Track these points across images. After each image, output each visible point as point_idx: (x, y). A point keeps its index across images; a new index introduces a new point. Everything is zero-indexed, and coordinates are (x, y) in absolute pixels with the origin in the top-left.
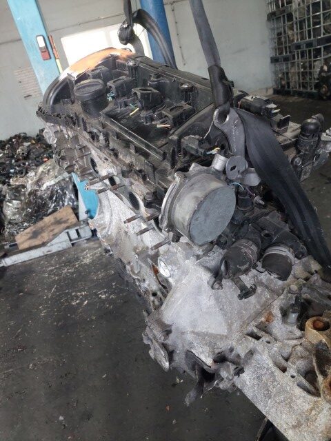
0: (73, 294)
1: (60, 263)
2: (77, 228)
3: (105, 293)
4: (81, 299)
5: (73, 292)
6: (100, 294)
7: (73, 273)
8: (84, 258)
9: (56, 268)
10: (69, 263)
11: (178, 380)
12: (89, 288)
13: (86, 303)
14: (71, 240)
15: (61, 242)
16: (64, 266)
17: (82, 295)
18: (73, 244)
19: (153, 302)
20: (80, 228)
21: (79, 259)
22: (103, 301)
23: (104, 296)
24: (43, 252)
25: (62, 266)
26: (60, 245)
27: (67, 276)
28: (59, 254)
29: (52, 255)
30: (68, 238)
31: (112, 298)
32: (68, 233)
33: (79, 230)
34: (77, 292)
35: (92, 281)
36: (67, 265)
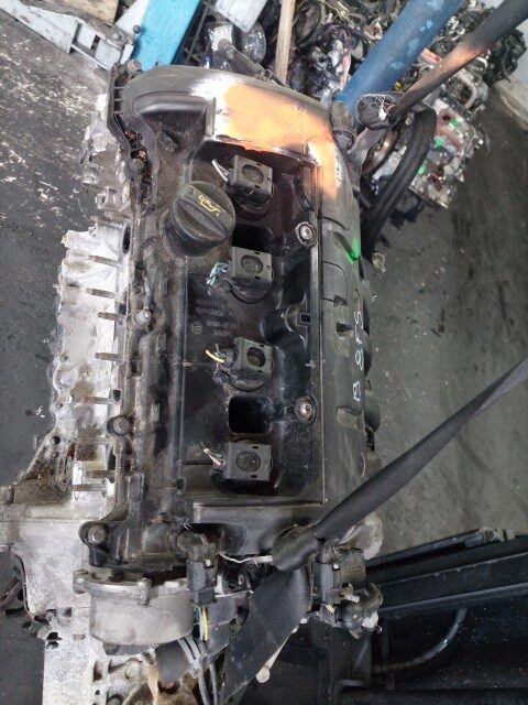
0: (4, 144)
1: (25, 63)
2: (100, 35)
3: (52, 193)
4: (9, 165)
5: (8, 140)
6: (45, 187)
7: (31, 105)
8: (69, 96)
9: (12, 65)
10: (41, 78)
11: (40, 411)
12: (34, 159)
13: (11, 179)
14: (75, 41)
15: (55, 27)
16: (27, 75)
17: (15, 159)
18: (72, 50)
19: (45, 449)
20: (105, 41)
21: (61, 90)
22: (38, 205)
23: (45, 196)
24: (15, 10)
25: (25, 73)
26: (50, 28)
27: (19, 100)
28: (40, 43)
29: (25, 31)
30: (72, 33)
31: (54, 212)
32: (79, 26)
33: (101, 43)
34: (13, 145)
35: (50, 151)
36: (34, 80)
